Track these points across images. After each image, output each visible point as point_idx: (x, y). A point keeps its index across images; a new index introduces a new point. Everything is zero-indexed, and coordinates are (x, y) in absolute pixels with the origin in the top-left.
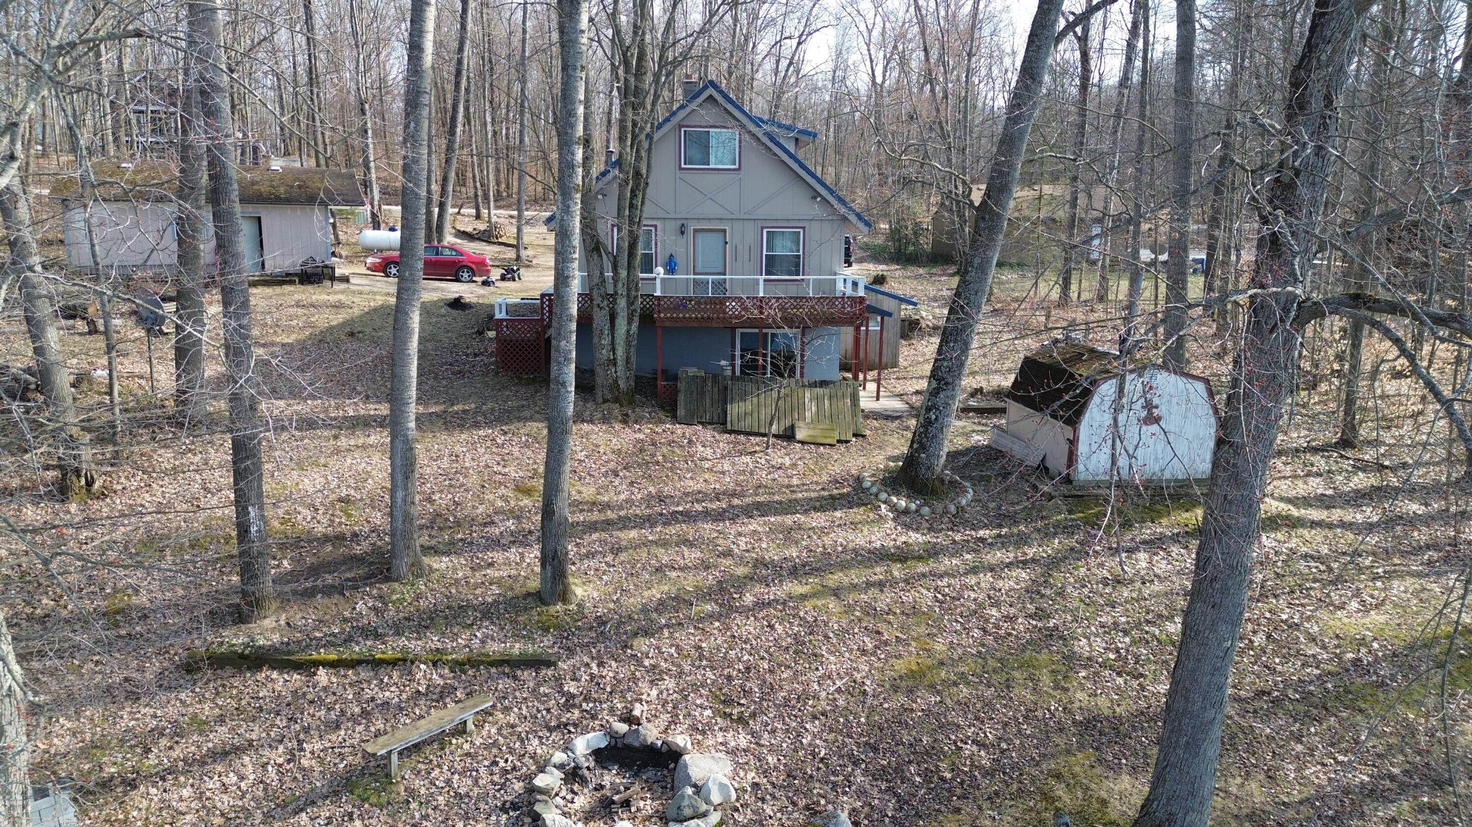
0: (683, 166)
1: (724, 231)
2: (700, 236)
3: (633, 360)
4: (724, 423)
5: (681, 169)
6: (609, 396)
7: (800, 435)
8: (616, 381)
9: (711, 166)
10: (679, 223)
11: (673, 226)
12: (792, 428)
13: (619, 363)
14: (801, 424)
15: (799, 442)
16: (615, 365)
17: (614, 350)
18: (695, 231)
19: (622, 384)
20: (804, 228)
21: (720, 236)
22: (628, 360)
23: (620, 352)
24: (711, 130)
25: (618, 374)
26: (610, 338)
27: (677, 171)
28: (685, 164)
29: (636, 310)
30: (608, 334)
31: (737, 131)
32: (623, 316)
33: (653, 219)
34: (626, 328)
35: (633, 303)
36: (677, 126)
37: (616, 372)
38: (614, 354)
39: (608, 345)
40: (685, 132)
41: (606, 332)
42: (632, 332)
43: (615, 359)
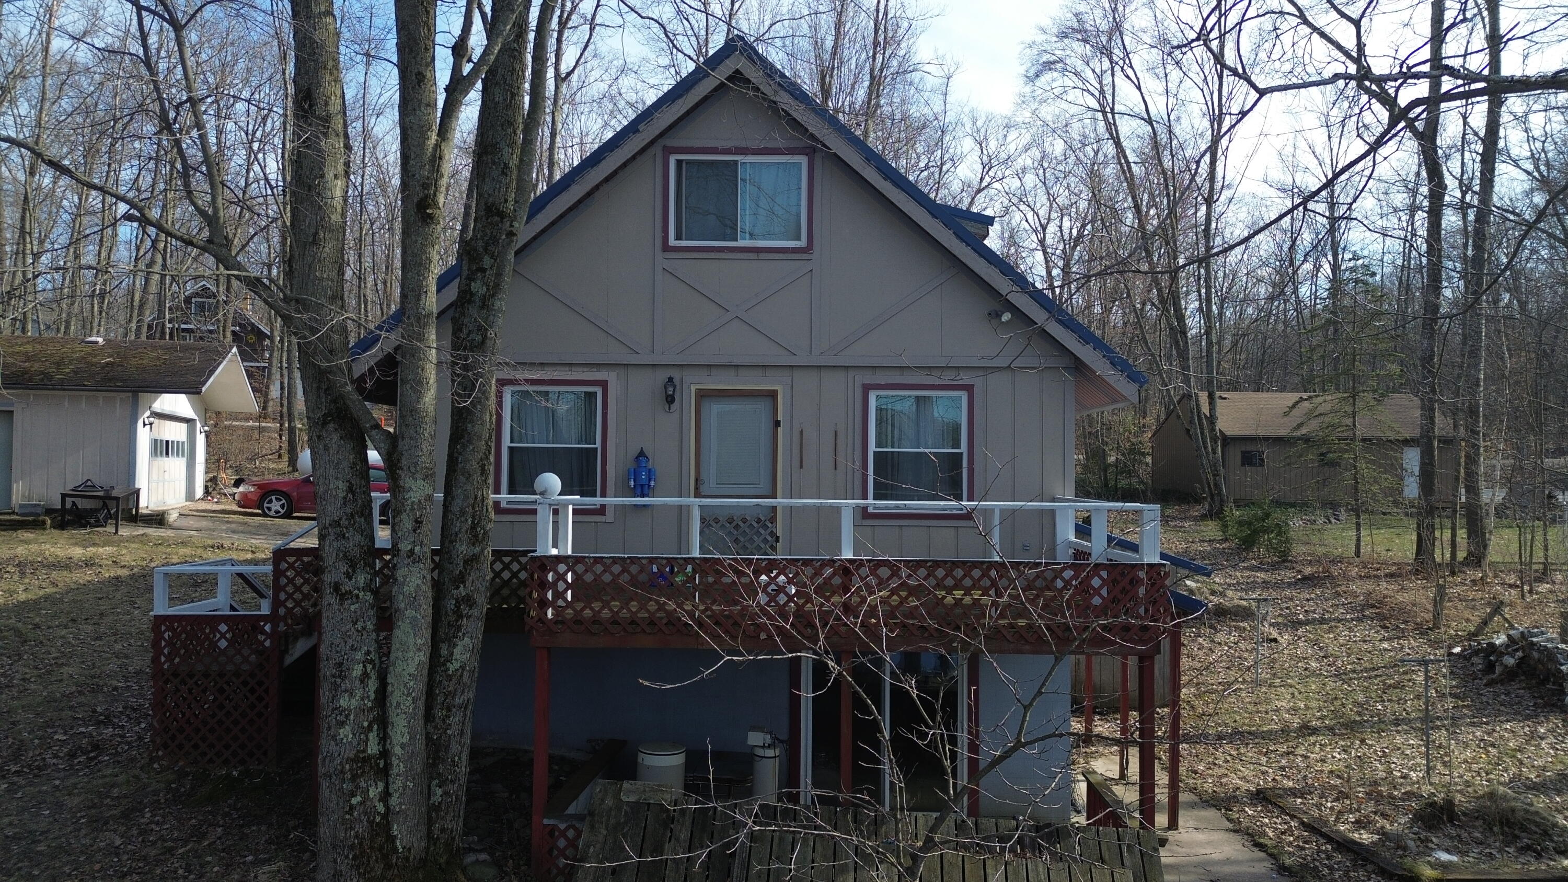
0: (672, 242)
1: (772, 395)
2: (715, 409)
3: (460, 749)
5: (666, 248)
9: (741, 243)
10: (662, 376)
11: (650, 382)
13: (398, 767)
16: (384, 773)
17: (383, 722)
18: (703, 395)
20: (969, 389)
21: (762, 406)
22: (435, 753)
23: (401, 731)
24: (741, 159)
25: (394, 801)
26: (373, 685)
27: (660, 255)
28: (678, 237)
29: (469, 601)
30: (365, 676)
31: (803, 160)
32: (414, 623)
33: (598, 366)
34: (423, 657)
35: (461, 579)
36: (657, 149)
37: (385, 796)
38: (384, 738)
39: (362, 710)
40: (679, 163)
41: (358, 670)
42: (453, 666)
43: (385, 754)
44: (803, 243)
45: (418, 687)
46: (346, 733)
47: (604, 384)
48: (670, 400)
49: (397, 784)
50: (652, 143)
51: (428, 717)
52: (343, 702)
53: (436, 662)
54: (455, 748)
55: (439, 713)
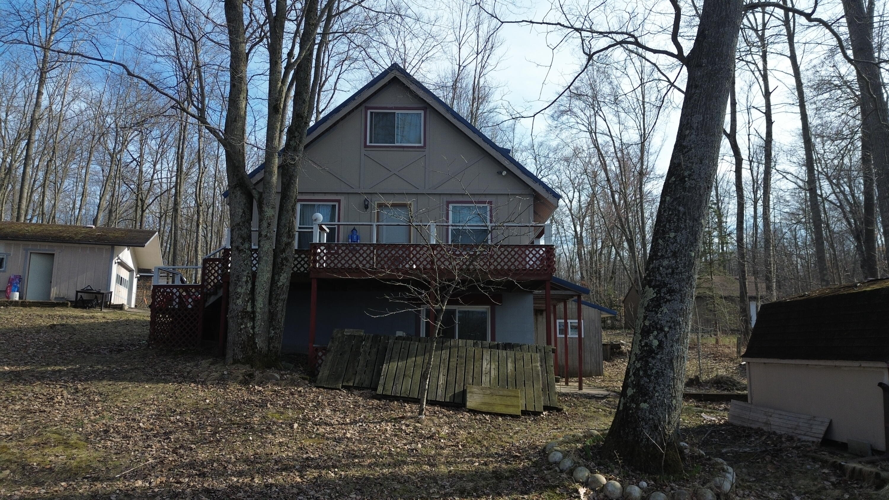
0: (368, 144)
1: (409, 206)
2: (384, 211)
3: (281, 317)
4: (376, 389)
5: (366, 146)
6: (240, 357)
7: (472, 402)
8: (252, 338)
9: (396, 144)
10: (363, 198)
11: (358, 201)
12: (464, 393)
13: (259, 316)
14: (475, 389)
15: (471, 411)
16: (253, 319)
17: (253, 300)
18: (380, 205)
19: (260, 342)
20: (490, 203)
21: (404, 211)
22: (272, 316)
23: (261, 302)
24: (397, 111)
25: (256, 330)
26: (250, 286)
27: (363, 148)
28: (371, 142)
29: (286, 259)
30: (247, 282)
31: (422, 112)
32: (266, 262)
33: (337, 193)
34: (269, 275)
35: (284, 251)
36: (363, 108)
37: (253, 328)
38: (253, 306)
39: (245, 293)
40: (371, 113)
41: (244, 279)
42: (280, 284)
43: (253, 312)
44: (422, 145)
45: (267, 287)
46: (239, 302)
47: (339, 201)
48: (366, 207)
49: (258, 323)
50: (360, 105)
51: (270, 303)
52: (239, 290)
53: (273, 281)
54: (279, 316)
55: (274, 302)
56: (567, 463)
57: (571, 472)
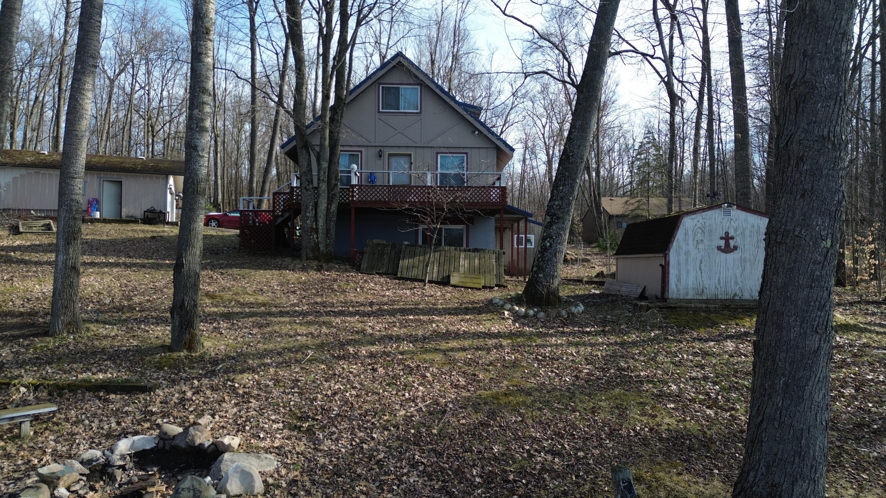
0: (381, 110)
1: (410, 155)
2: (393, 160)
3: (333, 231)
4: (396, 275)
5: (379, 112)
6: (311, 255)
7: (453, 281)
8: (317, 244)
9: (401, 111)
10: (378, 149)
11: (373, 152)
12: (449, 276)
13: (320, 231)
15: (452, 286)
16: (317, 233)
17: (316, 221)
18: (390, 155)
19: (322, 247)
20: (466, 153)
21: (406, 159)
22: (328, 231)
23: (321, 222)
24: (400, 86)
25: (319, 239)
26: (314, 212)
27: (377, 114)
28: (383, 109)
29: (335, 194)
30: (312, 209)
31: (419, 87)
32: (324, 196)
34: (326, 205)
35: (333, 189)
36: (376, 84)
37: (317, 238)
38: (317, 225)
39: (312, 217)
40: (383, 87)
41: (311, 208)
42: (332, 211)
43: (317, 229)
44: (419, 111)
45: (324, 212)
46: (308, 222)
47: (361, 152)
48: (380, 156)
49: (320, 235)
50: (375, 82)
51: (326, 223)
52: (308, 214)
53: (328, 209)
54: (332, 231)
55: (328, 222)
56: (501, 303)
57: (502, 306)
